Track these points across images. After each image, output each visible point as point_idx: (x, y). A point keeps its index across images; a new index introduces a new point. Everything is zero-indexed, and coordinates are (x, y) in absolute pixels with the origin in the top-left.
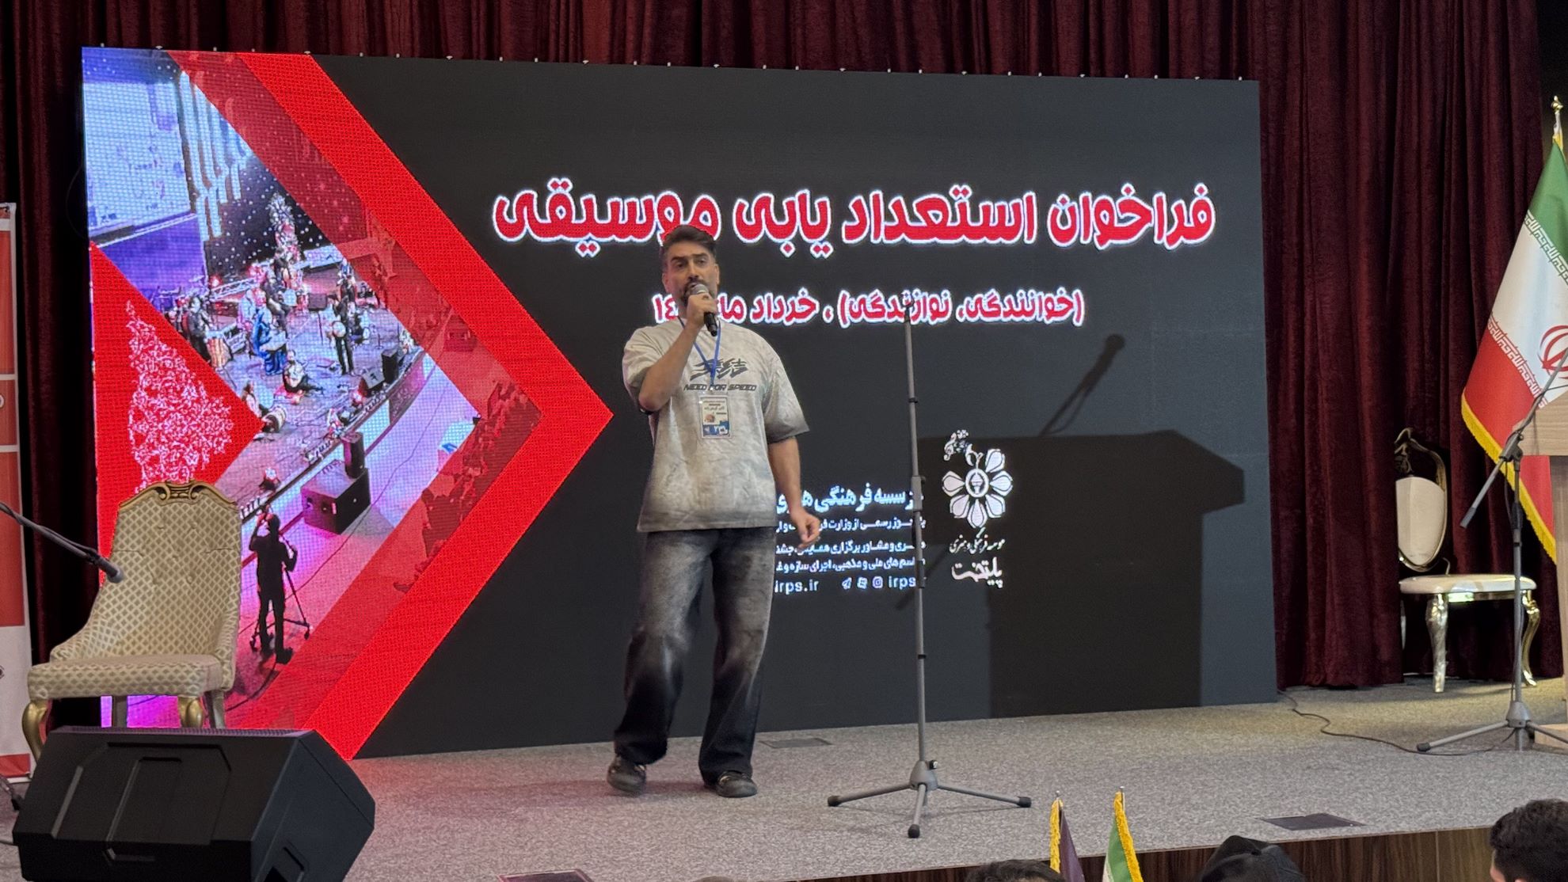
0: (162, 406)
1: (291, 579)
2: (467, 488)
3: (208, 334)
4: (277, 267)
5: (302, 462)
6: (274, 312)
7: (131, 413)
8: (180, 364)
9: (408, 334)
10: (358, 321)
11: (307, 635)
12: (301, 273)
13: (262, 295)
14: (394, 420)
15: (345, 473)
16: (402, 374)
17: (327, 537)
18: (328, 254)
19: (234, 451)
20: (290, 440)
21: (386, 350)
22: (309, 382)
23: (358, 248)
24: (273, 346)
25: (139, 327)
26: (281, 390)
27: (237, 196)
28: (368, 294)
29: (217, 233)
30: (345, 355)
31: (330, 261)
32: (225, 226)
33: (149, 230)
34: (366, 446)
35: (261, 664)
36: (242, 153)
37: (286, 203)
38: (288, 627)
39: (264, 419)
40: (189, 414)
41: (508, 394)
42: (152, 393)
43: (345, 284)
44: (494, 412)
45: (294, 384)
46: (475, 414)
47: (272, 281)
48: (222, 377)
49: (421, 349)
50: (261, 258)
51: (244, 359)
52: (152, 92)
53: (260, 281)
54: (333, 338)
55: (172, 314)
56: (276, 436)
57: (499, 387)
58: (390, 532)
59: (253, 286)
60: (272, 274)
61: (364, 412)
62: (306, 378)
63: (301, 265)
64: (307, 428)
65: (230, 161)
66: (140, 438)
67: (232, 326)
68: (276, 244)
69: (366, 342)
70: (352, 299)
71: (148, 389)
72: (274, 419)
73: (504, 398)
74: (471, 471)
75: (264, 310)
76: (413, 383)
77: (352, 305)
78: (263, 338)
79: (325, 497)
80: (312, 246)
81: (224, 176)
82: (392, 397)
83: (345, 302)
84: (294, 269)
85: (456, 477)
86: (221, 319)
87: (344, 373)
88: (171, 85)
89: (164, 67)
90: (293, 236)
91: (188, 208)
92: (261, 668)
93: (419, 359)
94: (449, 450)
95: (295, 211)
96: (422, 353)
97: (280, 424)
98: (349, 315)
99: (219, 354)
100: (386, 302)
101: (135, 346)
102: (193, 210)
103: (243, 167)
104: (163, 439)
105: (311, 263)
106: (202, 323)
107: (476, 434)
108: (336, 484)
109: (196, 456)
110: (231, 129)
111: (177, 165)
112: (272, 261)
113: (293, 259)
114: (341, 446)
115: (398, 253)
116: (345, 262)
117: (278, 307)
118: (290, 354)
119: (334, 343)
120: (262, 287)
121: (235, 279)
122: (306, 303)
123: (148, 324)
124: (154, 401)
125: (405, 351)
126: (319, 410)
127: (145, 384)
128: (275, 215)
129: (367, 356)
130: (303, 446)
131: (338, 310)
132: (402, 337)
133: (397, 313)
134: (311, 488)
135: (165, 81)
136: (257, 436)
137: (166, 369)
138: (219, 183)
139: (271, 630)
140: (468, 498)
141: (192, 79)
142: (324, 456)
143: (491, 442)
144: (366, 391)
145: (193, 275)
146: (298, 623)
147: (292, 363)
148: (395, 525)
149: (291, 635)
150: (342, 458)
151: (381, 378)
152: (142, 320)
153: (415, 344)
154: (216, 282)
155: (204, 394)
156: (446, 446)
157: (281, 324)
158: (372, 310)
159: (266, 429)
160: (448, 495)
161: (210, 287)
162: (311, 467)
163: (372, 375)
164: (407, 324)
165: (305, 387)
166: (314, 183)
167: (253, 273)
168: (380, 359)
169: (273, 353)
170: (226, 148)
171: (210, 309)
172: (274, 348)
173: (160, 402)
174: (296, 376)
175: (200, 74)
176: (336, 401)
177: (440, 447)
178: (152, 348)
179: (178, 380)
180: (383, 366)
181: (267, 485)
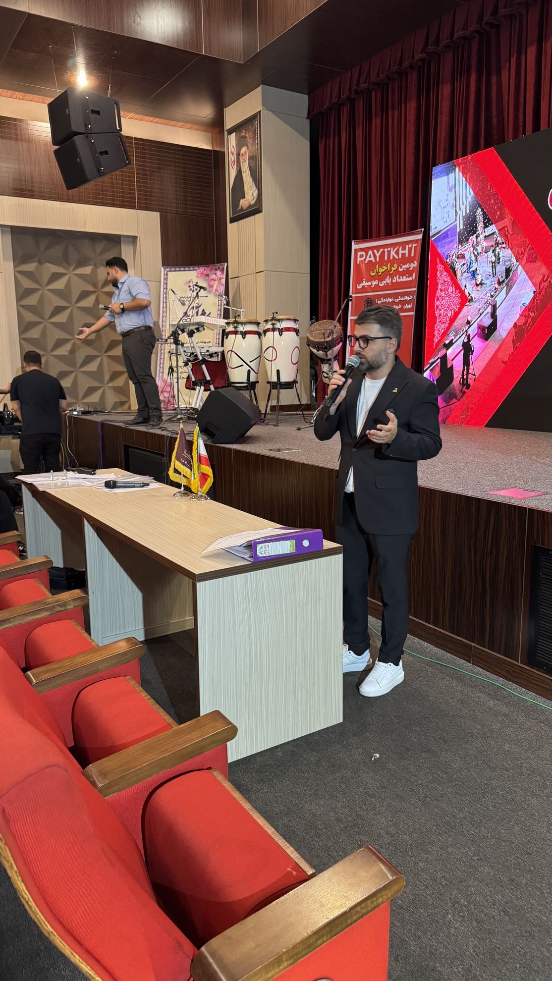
0: (444, 295)
1: (472, 358)
2: (529, 322)
3: (457, 267)
4: (477, 237)
5: (479, 313)
6: (475, 255)
7: (436, 298)
8: (448, 279)
9: (514, 258)
10: (499, 254)
11: (475, 379)
12: (484, 238)
13: (472, 249)
14: (507, 294)
15: (490, 317)
16: (511, 275)
17: (483, 342)
18: (492, 228)
19: (460, 310)
20: (476, 305)
21: (507, 266)
22: (483, 282)
23: (501, 224)
24: (473, 269)
25: (440, 267)
26: (474, 286)
27: (468, 212)
28: (503, 243)
29: (461, 228)
30: (494, 269)
31: (492, 232)
32: (464, 226)
33: (444, 231)
34: (497, 307)
35: (462, 389)
36: (470, 194)
37: (482, 211)
38: (470, 376)
39: (469, 298)
40: (450, 297)
41: (547, 279)
42: (441, 291)
43: (496, 240)
44: (541, 288)
45: (478, 283)
46: (534, 289)
47: (475, 243)
48: (459, 283)
49: (518, 263)
50: (472, 235)
51: (465, 275)
52: (448, 178)
53: (472, 242)
54: (491, 263)
55: (448, 260)
56: (471, 304)
57: (544, 276)
58: (502, 340)
59: (470, 246)
60: (475, 240)
61: (498, 292)
62: (482, 280)
63: (484, 235)
64: (481, 300)
65: (467, 198)
66: (437, 307)
67: (463, 263)
68: (477, 228)
69: (501, 263)
70: (498, 246)
71: (440, 289)
72: (471, 297)
73: (545, 281)
74: (530, 314)
75: (473, 255)
76: (514, 278)
77: (498, 248)
78: (471, 267)
79: (484, 327)
80: (487, 226)
81: (464, 205)
82: (507, 285)
83: (496, 247)
84: (482, 237)
85: (526, 317)
86: (460, 260)
87: (493, 277)
88: (453, 174)
89: (452, 168)
90: (482, 223)
91: (455, 220)
92: (461, 391)
93: (517, 268)
94: (524, 306)
95: (484, 213)
96: (518, 265)
97: (473, 298)
98: (497, 253)
99: (459, 274)
100: (508, 245)
101: (439, 274)
102: (456, 220)
103: (470, 200)
104: (443, 307)
105: (487, 234)
106: (455, 263)
107: (534, 298)
108: (487, 322)
109: (450, 313)
110: (468, 185)
111: (453, 204)
112: (475, 235)
113: (482, 233)
114: (490, 306)
115: (513, 224)
116: (497, 231)
117: (476, 253)
118: (478, 271)
119: (491, 265)
120: (472, 247)
121: (465, 244)
122: (484, 250)
123: (442, 265)
124: (442, 294)
125: (513, 265)
126: (485, 292)
127: (440, 287)
128: (478, 216)
129: (501, 269)
130: (479, 307)
131: (494, 251)
132: (512, 259)
133: (511, 249)
134: (480, 323)
135: (452, 173)
136: (467, 304)
137: (445, 281)
138: (463, 208)
139: (465, 377)
140: (529, 326)
141: (459, 168)
142: (485, 310)
143: (539, 301)
144: (500, 283)
145: (454, 245)
146: (473, 374)
147: (478, 274)
148: (504, 337)
149: (471, 379)
150: (490, 311)
151: (504, 277)
152: (441, 264)
153: (517, 262)
154: (460, 246)
155: (454, 290)
156: (523, 304)
157: (476, 259)
158: (504, 249)
159: (469, 302)
160: (522, 325)
161: (458, 249)
162: (481, 315)
163: (502, 277)
164: (514, 255)
165: (481, 284)
166: (490, 201)
167: (470, 241)
168: (505, 269)
169: (473, 271)
170: (466, 192)
171: (458, 257)
172: (474, 270)
173: (443, 294)
174: (479, 278)
175: (461, 166)
176: (490, 288)
177: (521, 305)
178: (442, 274)
179: (448, 284)
180: (506, 273)
181: (468, 322)
